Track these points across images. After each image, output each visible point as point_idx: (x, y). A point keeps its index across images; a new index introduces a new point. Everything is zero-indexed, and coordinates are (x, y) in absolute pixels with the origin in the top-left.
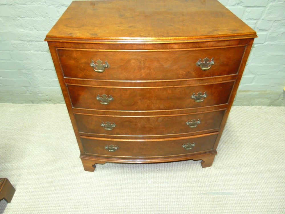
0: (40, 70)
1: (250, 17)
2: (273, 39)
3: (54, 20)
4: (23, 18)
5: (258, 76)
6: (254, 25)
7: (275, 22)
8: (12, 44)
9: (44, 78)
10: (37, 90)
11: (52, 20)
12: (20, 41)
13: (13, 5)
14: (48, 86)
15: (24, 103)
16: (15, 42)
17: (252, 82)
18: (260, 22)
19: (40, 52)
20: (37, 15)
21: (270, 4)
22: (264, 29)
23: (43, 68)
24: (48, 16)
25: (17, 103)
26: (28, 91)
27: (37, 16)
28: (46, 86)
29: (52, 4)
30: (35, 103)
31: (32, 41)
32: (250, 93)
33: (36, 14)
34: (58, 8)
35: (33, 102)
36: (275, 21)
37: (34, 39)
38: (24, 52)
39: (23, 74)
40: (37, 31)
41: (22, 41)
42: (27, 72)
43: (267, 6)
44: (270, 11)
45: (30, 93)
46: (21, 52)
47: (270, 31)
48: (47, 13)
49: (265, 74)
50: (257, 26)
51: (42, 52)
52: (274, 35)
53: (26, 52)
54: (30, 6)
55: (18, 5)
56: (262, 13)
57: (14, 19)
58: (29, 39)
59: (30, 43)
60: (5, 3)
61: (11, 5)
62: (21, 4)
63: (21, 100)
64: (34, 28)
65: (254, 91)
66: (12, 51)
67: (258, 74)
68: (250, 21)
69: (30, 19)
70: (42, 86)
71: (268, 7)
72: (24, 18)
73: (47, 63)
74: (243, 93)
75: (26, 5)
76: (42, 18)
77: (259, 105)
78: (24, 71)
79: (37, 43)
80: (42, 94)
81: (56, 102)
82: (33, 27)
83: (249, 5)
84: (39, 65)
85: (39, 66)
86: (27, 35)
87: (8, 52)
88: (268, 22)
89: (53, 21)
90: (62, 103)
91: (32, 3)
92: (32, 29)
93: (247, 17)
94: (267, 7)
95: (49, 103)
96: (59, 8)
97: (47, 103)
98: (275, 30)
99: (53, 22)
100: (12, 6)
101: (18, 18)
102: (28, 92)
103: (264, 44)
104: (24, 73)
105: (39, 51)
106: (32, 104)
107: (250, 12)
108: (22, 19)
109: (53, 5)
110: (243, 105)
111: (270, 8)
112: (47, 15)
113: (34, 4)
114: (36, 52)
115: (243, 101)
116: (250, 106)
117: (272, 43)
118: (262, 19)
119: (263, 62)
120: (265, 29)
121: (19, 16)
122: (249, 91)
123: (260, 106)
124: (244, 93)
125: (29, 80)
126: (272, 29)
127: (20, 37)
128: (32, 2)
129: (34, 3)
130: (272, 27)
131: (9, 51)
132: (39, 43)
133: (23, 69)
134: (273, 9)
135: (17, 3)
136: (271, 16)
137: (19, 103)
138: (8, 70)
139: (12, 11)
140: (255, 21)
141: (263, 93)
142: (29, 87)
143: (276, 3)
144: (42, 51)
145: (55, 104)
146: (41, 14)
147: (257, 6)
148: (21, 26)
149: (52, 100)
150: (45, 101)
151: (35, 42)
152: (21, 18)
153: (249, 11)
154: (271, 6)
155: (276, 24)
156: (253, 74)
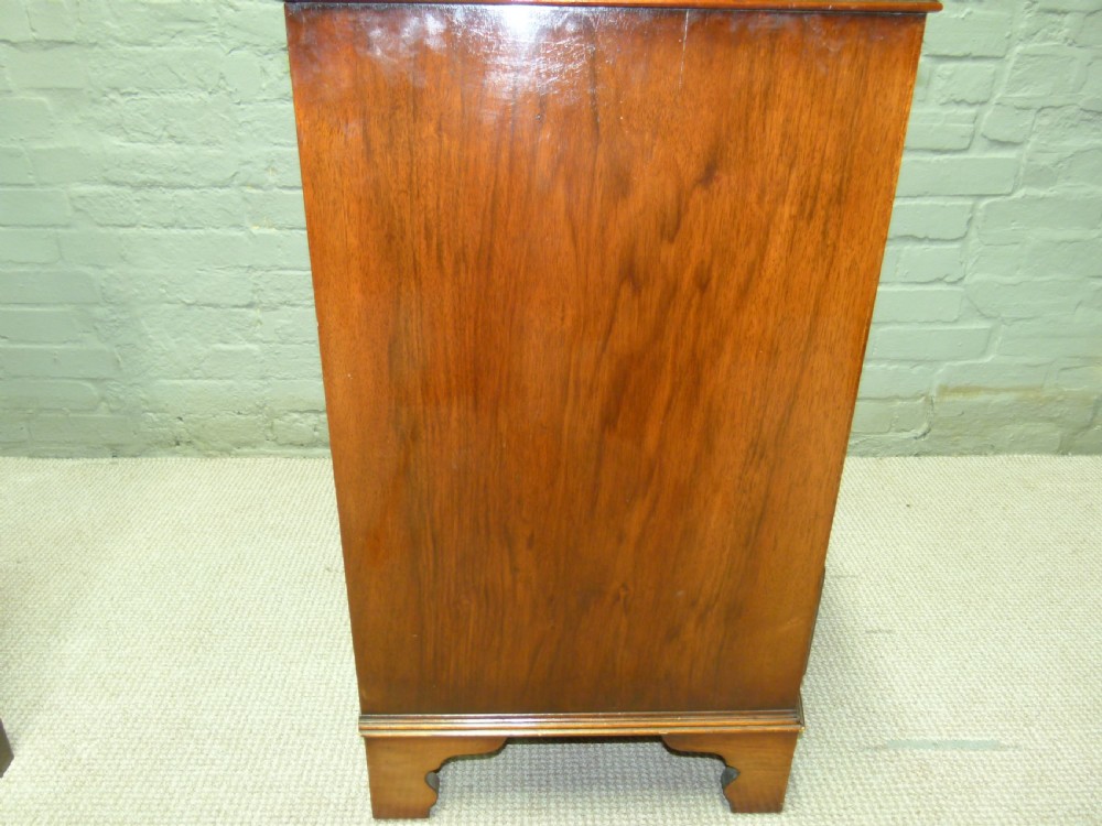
0: (166, 305)
1: (952, 95)
2: (1040, 176)
3: (244, 103)
4: (130, 94)
5: (1003, 326)
6: (972, 126)
7: (1043, 112)
8: (72, 199)
9: (179, 339)
10: (143, 396)
11: (239, 104)
12: (106, 186)
13: (101, 47)
14: (191, 377)
15: (78, 457)
16: (84, 189)
17: (983, 353)
18: (988, 112)
19: (174, 231)
20: (185, 85)
21: (1019, 48)
22: (1005, 140)
23: (178, 295)
24: (224, 89)
25: (48, 457)
26: (103, 399)
27: (186, 88)
28: (181, 378)
29: (247, 43)
30: (124, 456)
31: (153, 185)
32: (981, 398)
33: (182, 81)
34: (266, 57)
35: (116, 451)
36: (1043, 108)
37: (159, 178)
38: (111, 230)
39: (97, 325)
40: (177, 146)
41: (115, 183)
42: (114, 313)
43: (1008, 57)
44: (1019, 72)
45: (112, 411)
46: (102, 231)
47: (1028, 147)
48: (223, 78)
49: (1031, 318)
50: (982, 130)
51: (184, 231)
52: (1045, 161)
53: (122, 231)
54: (164, 49)
55: (118, 45)
56: (993, 82)
57: (94, 101)
58: (143, 177)
59: (143, 194)
60: (73, 39)
61: (95, 44)
62: (131, 44)
63: (70, 442)
64: (165, 134)
65: (997, 391)
66: (67, 226)
67: (1003, 315)
68: (954, 110)
69: (156, 97)
70: (166, 377)
71: (1014, 60)
72: (136, 94)
73: (198, 276)
74: (957, 399)
75: (149, 45)
76: (204, 95)
77: (1022, 452)
78: (99, 311)
79: (169, 195)
80: (163, 411)
81: (214, 449)
82: (164, 129)
83: (945, 52)
84: (166, 283)
85: (164, 291)
86: (134, 162)
87: (49, 229)
88: (1017, 112)
89: (242, 106)
90: (237, 455)
91: (173, 40)
92: (160, 137)
93: (943, 96)
94: (1008, 61)
95: (185, 455)
96: (270, 56)
97: (174, 453)
98: (1044, 142)
99: (243, 109)
100: (96, 49)
101: (112, 96)
102: (104, 404)
103: (1014, 197)
104: (101, 321)
105: (172, 226)
106: (111, 460)
107: (950, 77)
108: (128, 98)
109: (248, 47)
110: (961, 454)
111: (1017, 62)
112: (222, 82)
113: (180, 44)
114: (159, 232)
115: (960, 435)
116: (986, 454)
117: (1042, 193)
118: (995, 102)
119: (1018, 268)
120: (1012, 139)
121: (115, 89)
122: (978, 390)
123: (1025, 456)
124: (959, 398)
125: (115, 350)
126: (1033, 139)
127: (106, 170)
128: (173, 37)
129: (181, 40)
130: (1035, 132)
131: (54, 226)
132: (177, 192)
133: (97, 303)
134: (1029, 66)
135: (117, 40)
136: (1026, 91)
137: (57, 457)
138: (38, 309)
139: (95, 69)
140: (972, 111)
141: (1032, 396)
142: (112, 379)
143: (1036, 44)
144: (185, 228)
145: (209, 456)
146: (202, 80)
147: (974, 54)
148: (118, 125)
149: (198, 438)
150: (171, 446)
151: (164, 190)
152: (123, 94)
153: (948, 73)
154: (1023, 55)
155: (1045, 121)
156: (988, 318)
